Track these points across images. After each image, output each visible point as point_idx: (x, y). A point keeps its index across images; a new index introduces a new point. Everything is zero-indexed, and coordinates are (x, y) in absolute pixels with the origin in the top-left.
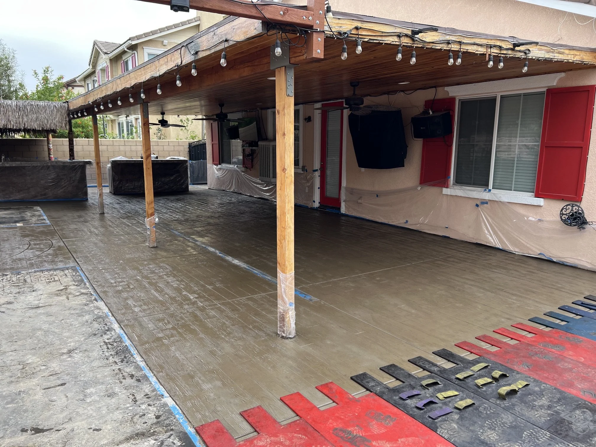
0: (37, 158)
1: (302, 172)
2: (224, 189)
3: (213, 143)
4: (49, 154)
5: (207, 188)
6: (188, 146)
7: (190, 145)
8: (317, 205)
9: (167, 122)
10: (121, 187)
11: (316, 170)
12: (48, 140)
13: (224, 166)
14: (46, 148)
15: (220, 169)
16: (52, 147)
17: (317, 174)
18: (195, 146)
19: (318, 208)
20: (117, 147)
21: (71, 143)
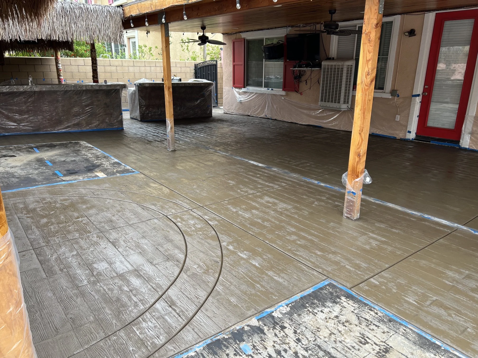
0: (44, 80)
1: (390, 97)
2: (249, 114)
3: (235, 63)
4: (59, 75)
5: (223, 112)
6: (194, 68)
7: (196, 66)
8: (412, 136)
9: (207, 38)
10: (148, 113)
11: (418, 95)
12: (57, 59)
13: (250, 89)
14: (54, 68)
15: (245, 93)
16: (61, 67)
17: (418, 100)
18: (200, 68)
19: (415, 139)
20: (127, 68)
21: (95, 62)
